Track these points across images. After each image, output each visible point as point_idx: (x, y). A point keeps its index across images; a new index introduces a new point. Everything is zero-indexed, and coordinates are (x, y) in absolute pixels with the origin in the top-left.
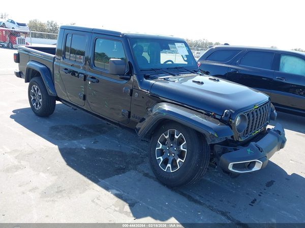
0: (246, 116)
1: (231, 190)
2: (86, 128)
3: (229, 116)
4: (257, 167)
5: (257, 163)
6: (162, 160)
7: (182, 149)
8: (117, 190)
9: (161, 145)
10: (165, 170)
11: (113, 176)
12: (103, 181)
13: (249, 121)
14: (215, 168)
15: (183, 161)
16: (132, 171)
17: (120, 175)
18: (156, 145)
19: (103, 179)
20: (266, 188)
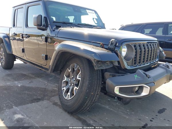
0: (133, 47)
1: (125, 116)
2: (30, 75)
3: (114, 44)
4: (145, 93)
5: (144, 89)
6: (65, 90)
7: (78, 78)
8: (22, 115)
9: (66, 77)
10: (66, 98)
11: (28, 104)
12: (16, 108)
13: (136, 52)
14: (114, 98)
15: (78, 88)
16: (45, 101)
17: (33, 104)
18: (63, 78)
19: (17, 106)
20: (158, 114)
